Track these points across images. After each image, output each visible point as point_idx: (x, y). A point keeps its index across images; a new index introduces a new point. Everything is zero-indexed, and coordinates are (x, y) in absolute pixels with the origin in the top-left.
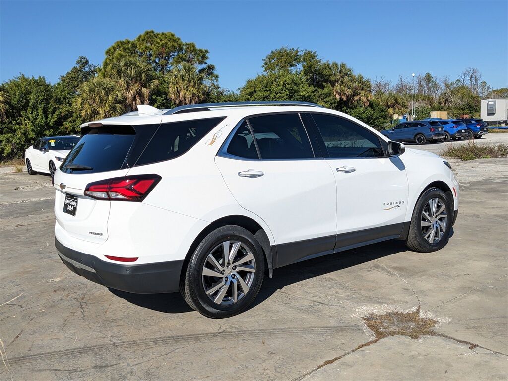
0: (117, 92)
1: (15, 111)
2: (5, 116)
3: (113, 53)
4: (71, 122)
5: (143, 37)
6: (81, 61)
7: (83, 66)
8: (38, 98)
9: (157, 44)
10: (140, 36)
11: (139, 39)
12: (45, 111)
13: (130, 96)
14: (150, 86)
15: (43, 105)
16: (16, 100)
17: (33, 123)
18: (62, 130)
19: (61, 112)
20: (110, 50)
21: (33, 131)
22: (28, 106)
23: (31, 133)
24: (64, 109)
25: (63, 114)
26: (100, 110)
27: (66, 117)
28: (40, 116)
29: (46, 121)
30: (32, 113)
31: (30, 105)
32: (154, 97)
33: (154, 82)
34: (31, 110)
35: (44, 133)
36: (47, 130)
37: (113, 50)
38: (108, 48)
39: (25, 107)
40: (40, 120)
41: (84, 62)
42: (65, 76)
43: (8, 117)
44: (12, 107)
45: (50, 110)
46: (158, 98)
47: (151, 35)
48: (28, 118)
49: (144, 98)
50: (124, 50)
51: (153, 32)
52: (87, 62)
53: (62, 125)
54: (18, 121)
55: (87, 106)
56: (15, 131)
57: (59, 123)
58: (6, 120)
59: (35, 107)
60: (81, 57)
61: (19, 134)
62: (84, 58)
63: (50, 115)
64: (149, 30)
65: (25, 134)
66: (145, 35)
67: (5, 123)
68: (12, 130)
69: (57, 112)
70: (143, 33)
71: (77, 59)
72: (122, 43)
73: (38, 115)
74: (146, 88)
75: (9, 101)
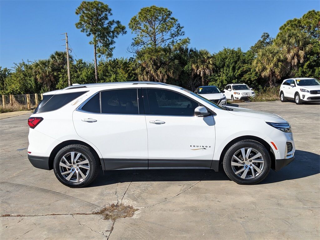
0: (280, 55)
1: (217, 69)
2: (212, 72)
3: (284, 29)
4: (249, 74)
5: (306, 16)
6: (264, 35)
7: (265, 39)
8: (231, 61)
9: (315, 20)
10: (304, 15)
11: (304, 17)
12: (234, 69)
13: (290, 56)
14: (305, 49)
15: (233, 65)
16: (218, 62)
17: (226, 76)
18: (242, 80)
19: (243, 69)
20: (282, 27)
21: (226, 80)
22: (225, 66)
23: (225, 81)
24: (246, 67)
25: (244, 70)
26: (267, 66)
27: (246, 72)
28: (230, 72)
29: (233, 75)
30: (226, 70)
31: (226, 65)
32: (308, 56)
33: (309, 46)
34: (226, 68)
35: (232, 81)
36: (234, 79)
37: (284, 27)
38: (281, 26)
39: (223, 67)
40: (231, 74)
41: (267, 36)
42: (254, 46)
43: (213, 72)
44: (216, 67)
45: (237, 68)
46: (311, 57)
47: (312, 14)
48: (223, 73)
49: (300, 57)
50: (292, 25)
51: (314, 11)
52: (268, 36)
53: (243, 76)
54: (219, 75)
55: (259, 64)
56: (217, 80)
57: (241, 75)
58: (212, 74)
59: (228, 66)
60: (265, 33)
61: (218, 82)
62: (267, 33)
63: (236, 71)
64: (311, 10)
65: (222, 82)
66: (308, 14)
67: (212, 76)
68: (215, 80)
69: (241, 69)
70: (306, 13)
71: (262, 34)
72: (291, 21)
73: (229, 71)
74: (302, 50)
75: (215, 63)
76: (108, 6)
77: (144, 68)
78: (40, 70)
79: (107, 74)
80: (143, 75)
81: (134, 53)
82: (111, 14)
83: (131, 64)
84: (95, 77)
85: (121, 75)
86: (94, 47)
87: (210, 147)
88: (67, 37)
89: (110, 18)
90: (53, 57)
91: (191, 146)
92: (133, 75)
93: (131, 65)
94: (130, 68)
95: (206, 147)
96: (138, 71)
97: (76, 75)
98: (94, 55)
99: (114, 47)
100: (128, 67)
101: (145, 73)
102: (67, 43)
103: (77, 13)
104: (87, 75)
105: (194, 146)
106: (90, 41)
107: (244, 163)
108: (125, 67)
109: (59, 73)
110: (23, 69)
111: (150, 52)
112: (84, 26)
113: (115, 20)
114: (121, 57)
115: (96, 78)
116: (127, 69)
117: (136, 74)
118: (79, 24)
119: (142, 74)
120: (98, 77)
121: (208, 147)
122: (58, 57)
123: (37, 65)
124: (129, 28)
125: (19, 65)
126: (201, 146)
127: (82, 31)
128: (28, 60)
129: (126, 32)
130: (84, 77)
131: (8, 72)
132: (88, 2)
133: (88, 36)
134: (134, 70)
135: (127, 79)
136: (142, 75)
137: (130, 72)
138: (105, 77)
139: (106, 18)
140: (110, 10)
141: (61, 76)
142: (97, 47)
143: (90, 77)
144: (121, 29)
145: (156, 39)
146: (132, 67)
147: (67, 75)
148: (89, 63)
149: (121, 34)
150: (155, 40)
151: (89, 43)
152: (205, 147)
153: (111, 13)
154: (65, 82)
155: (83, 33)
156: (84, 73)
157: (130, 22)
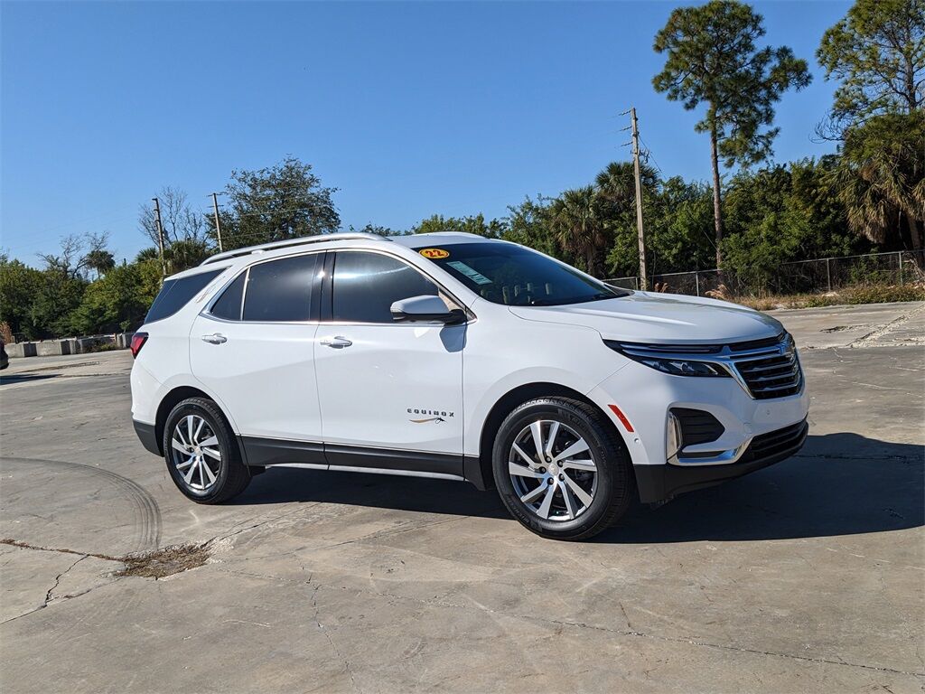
76: (749, 9)
77: (868, 184)
78: (566, 219)
79: (750, 214)
80: (864, 208)
81: (837, 139)
82: (761, 32)
83: (823, 176)
84: (714, 225)
85: (793, 214)
86: (710, 139)
87: (452, 415)
88: (636, 119)
89: (760, 44)
90: (603, 180)
91: (409, 411)
92: (831, 210)
93: (824, 180)
94: (819, 190)
95: (444, 414)
96: (846, 195)
97: (658, 223)
98: (711, 160)
99: (777, 131)
100: (815, 186)
101: (868, 200)
102: (636, 135)
103: (658, 49)
104: (688, 222)
105: (417, 412)
106: (697, 123)
107: (542, 470)
108: (805, 187)
109: (615, 222)
110: (530, 219)
111: (882, 130)
112: (678, 81)
113: (775, 47)
114: (806, 159)
115: (717, 229)
116: (810, 192)
117: (840, 207)
118: (661, 77)
119: (859, 204)
120: (722, 224)
121: (448, 414)
122: (615, 180)
123: (560, 206)
124: (817, 65)
125: (518, 210)
126: (432, 413)
127: (670, 97)
128: (540, 195)
129: (810, 77)
130: (680, 227)
131: (501, 230)
132: (687, 10)
133: (688, 107)
134: (833, 192)
135: (811, 221)
136: (859, 207)
137: (822, 202)
138: (742, 224)
139: (748, 47)
140: (758, 19)
141: (620, 229)
142: (720, 135)
143: (698, 226)
144: (793, 71)
145: (915, 84)
146: (827, 185)
147: (635, 225)
148: (706, 184)
149: (792, 88)
150: (910, 88)
151: (693, 128)
152: (440, 416)
153: (760, 29)
154: (631, 245)
155: (673, 102)
156: (682, 217)
157: (819, 46)
